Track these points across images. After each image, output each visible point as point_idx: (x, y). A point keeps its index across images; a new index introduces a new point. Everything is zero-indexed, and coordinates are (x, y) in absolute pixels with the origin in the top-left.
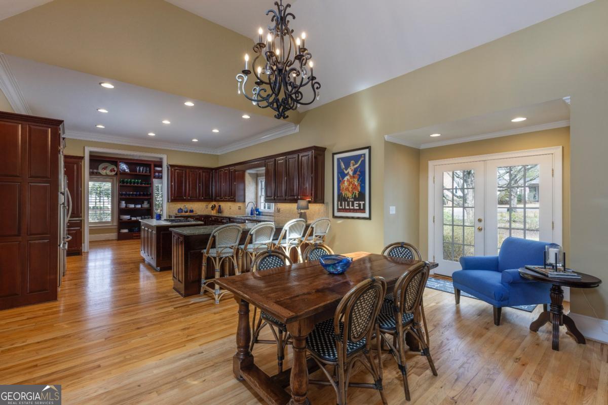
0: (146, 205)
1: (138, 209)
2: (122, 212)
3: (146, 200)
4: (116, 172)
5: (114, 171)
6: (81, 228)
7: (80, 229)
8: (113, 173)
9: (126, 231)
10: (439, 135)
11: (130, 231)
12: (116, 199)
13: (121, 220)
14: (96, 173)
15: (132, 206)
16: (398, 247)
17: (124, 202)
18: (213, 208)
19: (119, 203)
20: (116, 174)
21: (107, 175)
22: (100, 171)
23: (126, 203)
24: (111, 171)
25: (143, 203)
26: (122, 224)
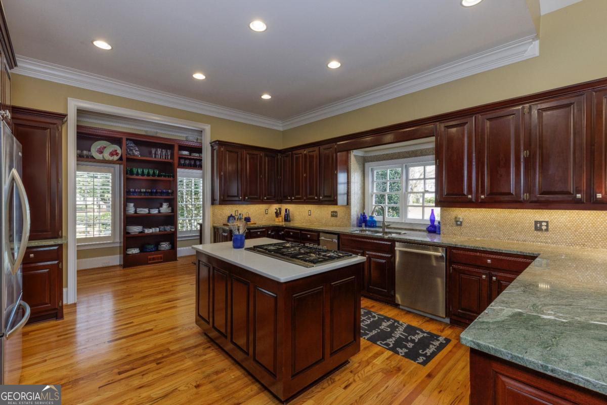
0: (165, 208)
1: (154, 215)
2: (129, 220)
3: (166, 201)
4: (120, 155)
5: (117, 154)
6: (61, 261)
7: (58, 264)
8: (116, 158)
9: (135, 251)
11: (141, 251)
12: (120, 201)
13: (128, 233)
14: (87, 157)
15: (144, 211)
17: (132, 205)
18: (278, 214)
19: (125, 206)
20: (121, 159)
21: (104, 161)
22: (94, 153)
23: (136, 207)
24: (112, 154)
25: (161, 206)
26: (129, 240)
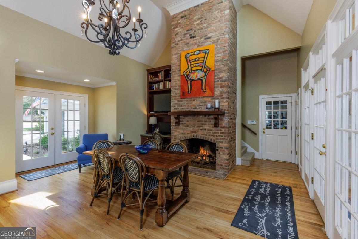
10: (43, 72)
16: (101, 143)
